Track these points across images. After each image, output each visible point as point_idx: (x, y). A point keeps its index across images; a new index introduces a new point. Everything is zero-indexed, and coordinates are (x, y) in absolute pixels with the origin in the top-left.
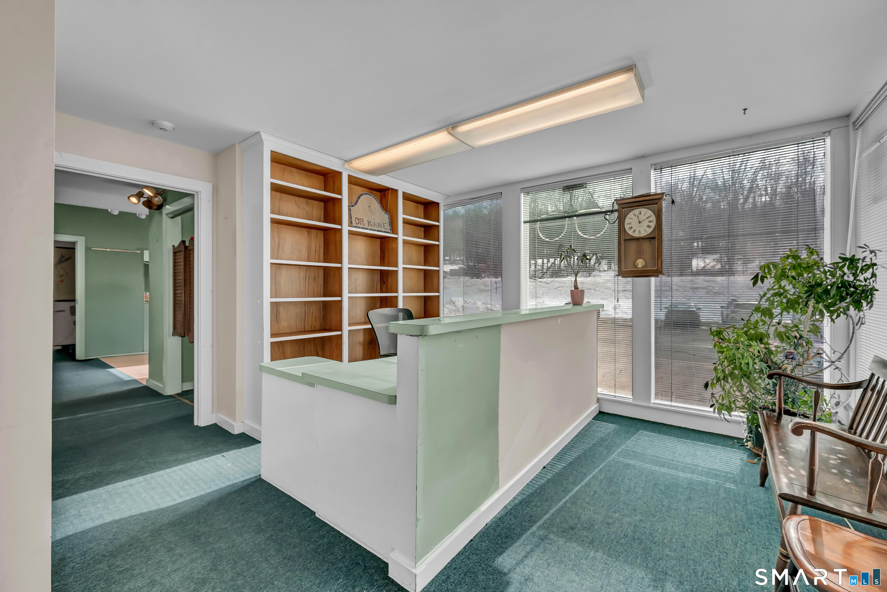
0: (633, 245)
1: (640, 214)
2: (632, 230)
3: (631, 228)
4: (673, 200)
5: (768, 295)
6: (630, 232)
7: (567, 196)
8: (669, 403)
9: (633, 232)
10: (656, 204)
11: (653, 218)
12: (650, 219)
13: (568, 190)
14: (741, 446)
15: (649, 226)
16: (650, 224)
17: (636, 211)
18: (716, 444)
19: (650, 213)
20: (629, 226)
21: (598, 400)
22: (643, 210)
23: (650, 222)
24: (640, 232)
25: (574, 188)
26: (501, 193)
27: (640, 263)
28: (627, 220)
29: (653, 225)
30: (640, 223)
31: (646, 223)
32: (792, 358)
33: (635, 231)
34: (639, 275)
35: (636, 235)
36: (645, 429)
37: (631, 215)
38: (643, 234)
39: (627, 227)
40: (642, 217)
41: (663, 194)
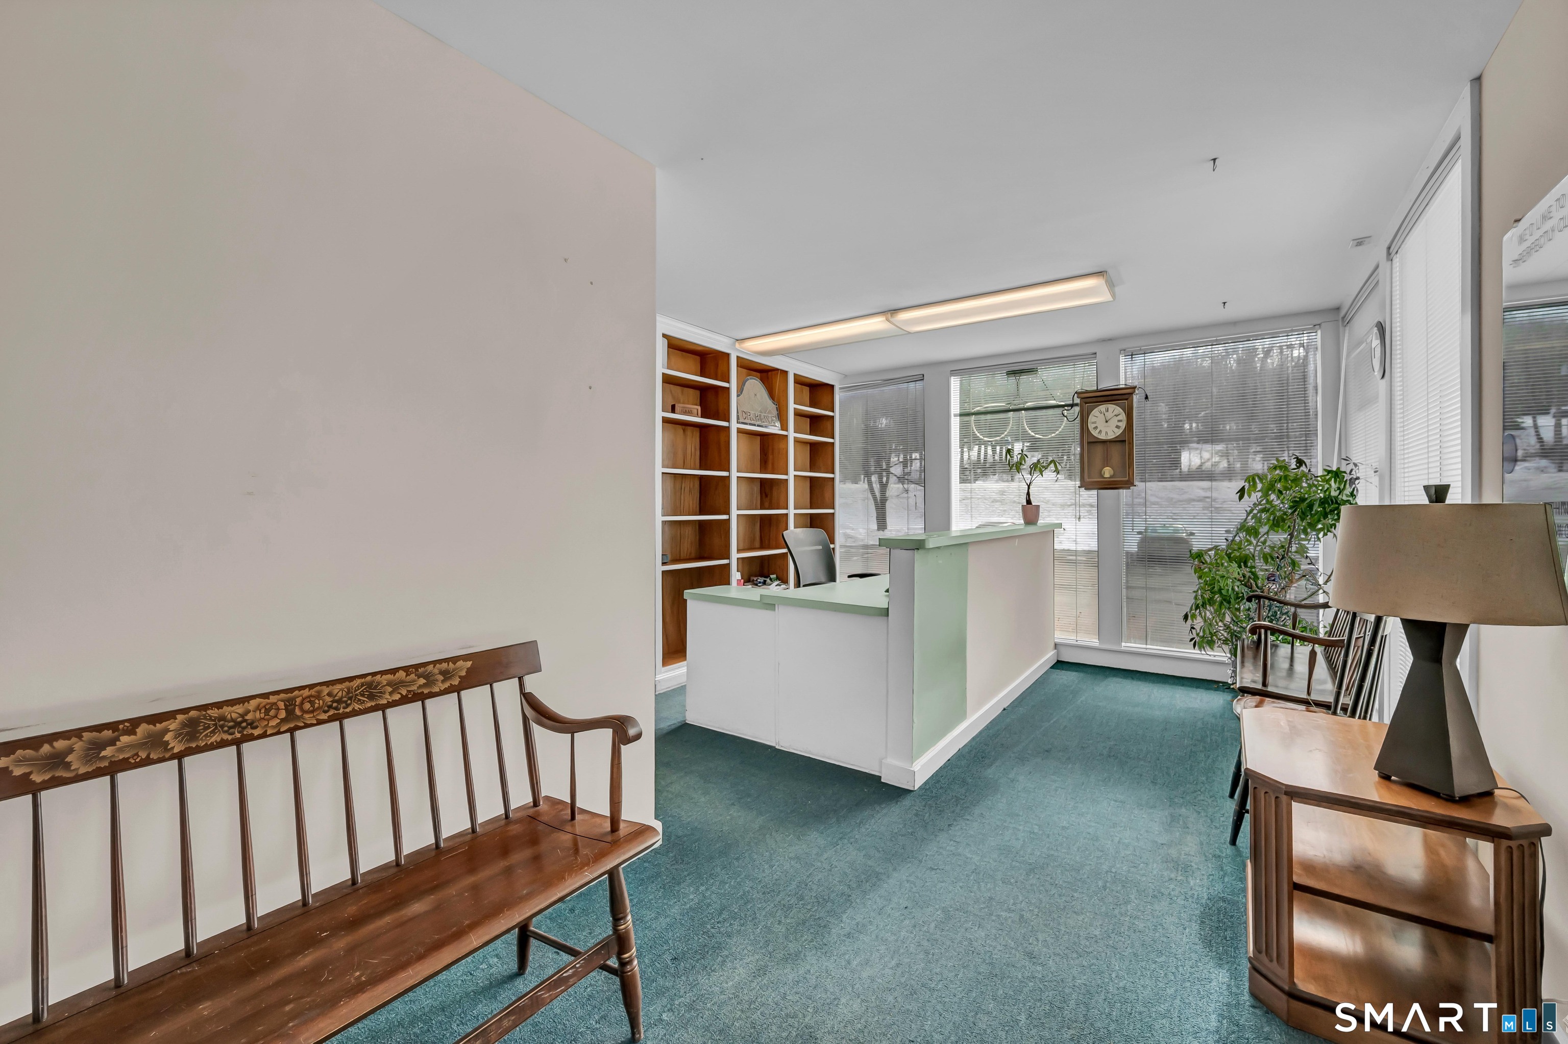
0: (1099, 450)
1: (1107, 411)
2: (1098, 430)
3: (1096, 428)
4: (1146, 395)
5: (1255, 512)
6: (1095, 433)
7: (1012, 380)
8: (1144, 646)
9: (1099, 433)
10: (1126, 399)
11: (1123, 416)
12: (1119, 418)
13: (1013, 375)
14: (1226, 688)
15: (1118, 427)
16: (1119, 424)
17: (1103, 408)
18: (1197, 687)
19: (1118, 410)
20: (1094, 425)
21: (1056, 646)
22: (1111, 407)
23: (1119, 421)
24: (1107, 433)
25: (1022, 374)
26: (923, 375)
27: (1108, 472)
28: (1091, 418)
29: (1123, 425)
30: (1107, 422)
31: (1114, 422)
32: (1274, 580)
33: (1100, 432)
34: (1106, 487)
35: (1102, 437)
36: (1115, 676)
37: (1095, 412)
38: (1111, 436)
39: (1091, 426)
40: (1109, 415)
41: (1134, 388)
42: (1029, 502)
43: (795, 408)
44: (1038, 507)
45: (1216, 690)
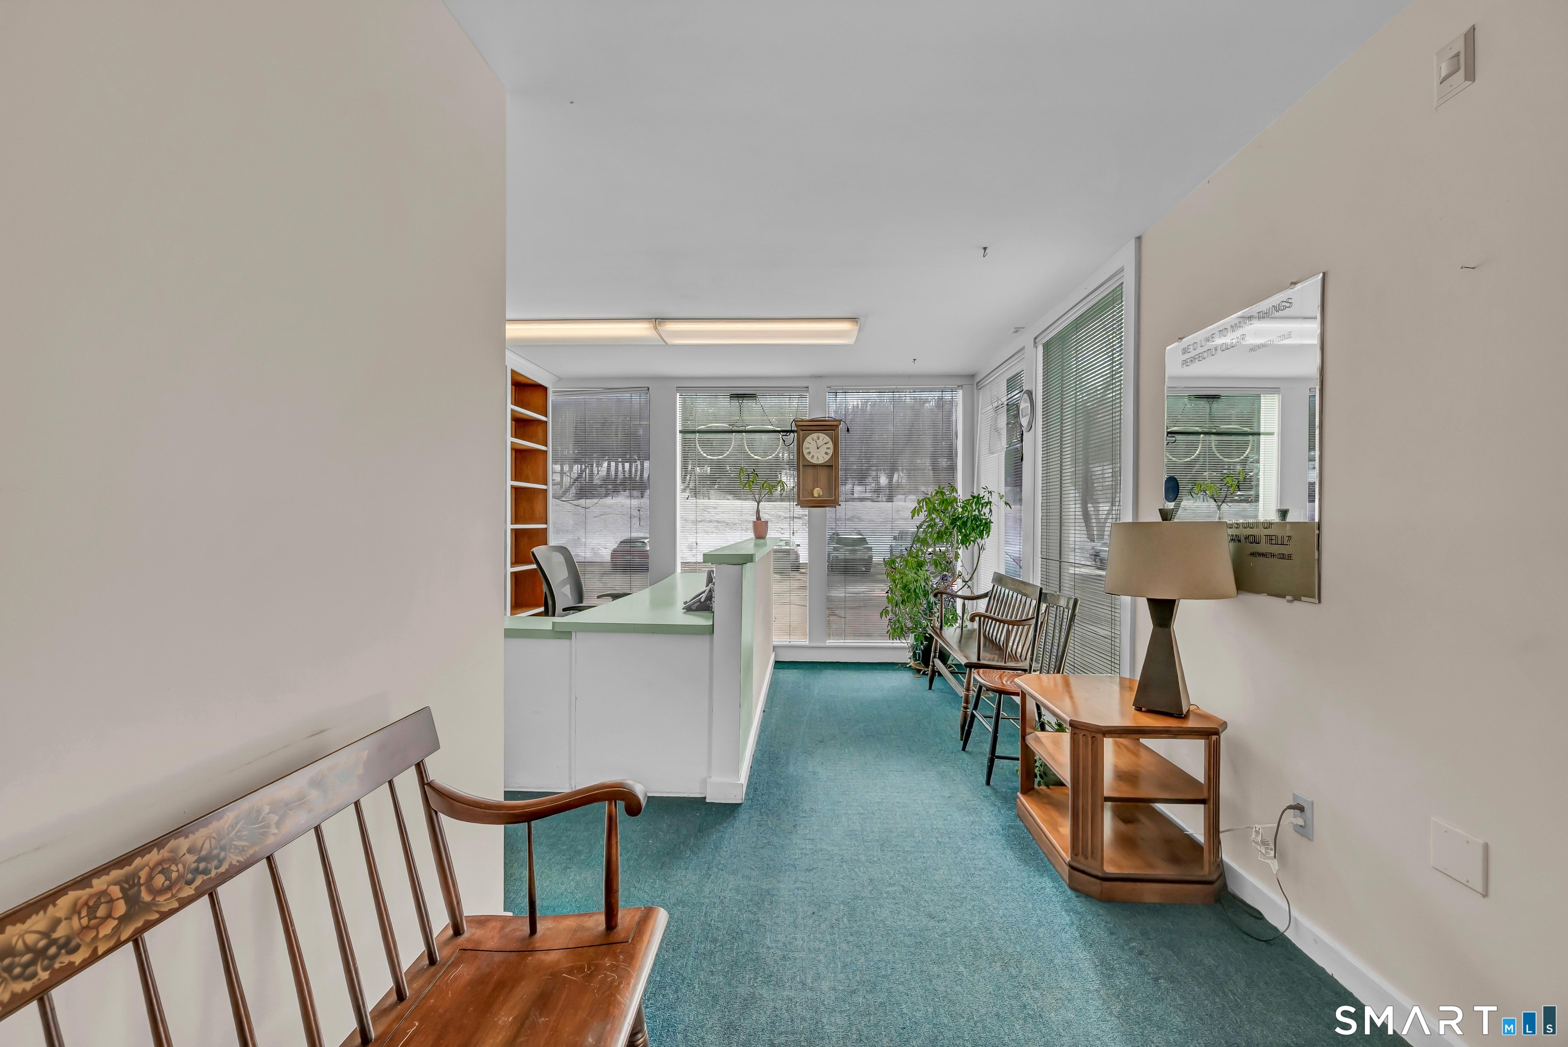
0: (810, 471)
1: (818, 438)
2: (811, 455)
3: (809, 453)
4: (848, 428)
5: (924, 527)
6: (808, 457)
7: (735, 403)
8: (843, 641)
9: (812, 458)
10: (834, 430)
11: (831, 445)
12: (828, 446)
13: (736, 399)
14: (905, 668)
15: (827, 453)
16: (828, 451)
17: (815, 435)
18: (887, 670)
19: (827, 439)
20: (808, 451)
21: (775, 648)
22: (822, 436)
23: (828, 448)
24: (818, 458)
25: (745, 399)
26: (648, 389)
27: (817, 492)
28: (806, 445)
29: (831, 452)
30: (818, 448)
31: (823, 449)
32: (946, 580)
33: (813, 456)
34: (818, 505)
35: (814, 461)
36: (826, 669)
37: (809, 439)
38: (821, 461)
39: (805, 452)
40: (820, 442)
41: (840, 421)
42: (758, 518)
43: (512, 410)
44: (766, 522)
45: (899, 669)
